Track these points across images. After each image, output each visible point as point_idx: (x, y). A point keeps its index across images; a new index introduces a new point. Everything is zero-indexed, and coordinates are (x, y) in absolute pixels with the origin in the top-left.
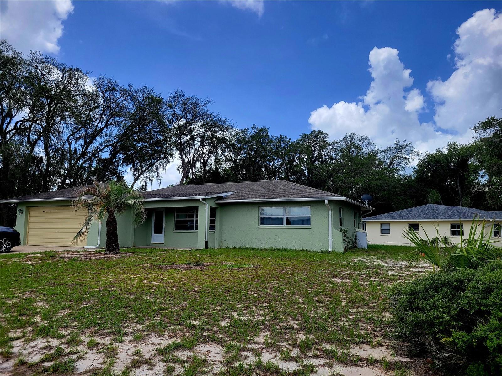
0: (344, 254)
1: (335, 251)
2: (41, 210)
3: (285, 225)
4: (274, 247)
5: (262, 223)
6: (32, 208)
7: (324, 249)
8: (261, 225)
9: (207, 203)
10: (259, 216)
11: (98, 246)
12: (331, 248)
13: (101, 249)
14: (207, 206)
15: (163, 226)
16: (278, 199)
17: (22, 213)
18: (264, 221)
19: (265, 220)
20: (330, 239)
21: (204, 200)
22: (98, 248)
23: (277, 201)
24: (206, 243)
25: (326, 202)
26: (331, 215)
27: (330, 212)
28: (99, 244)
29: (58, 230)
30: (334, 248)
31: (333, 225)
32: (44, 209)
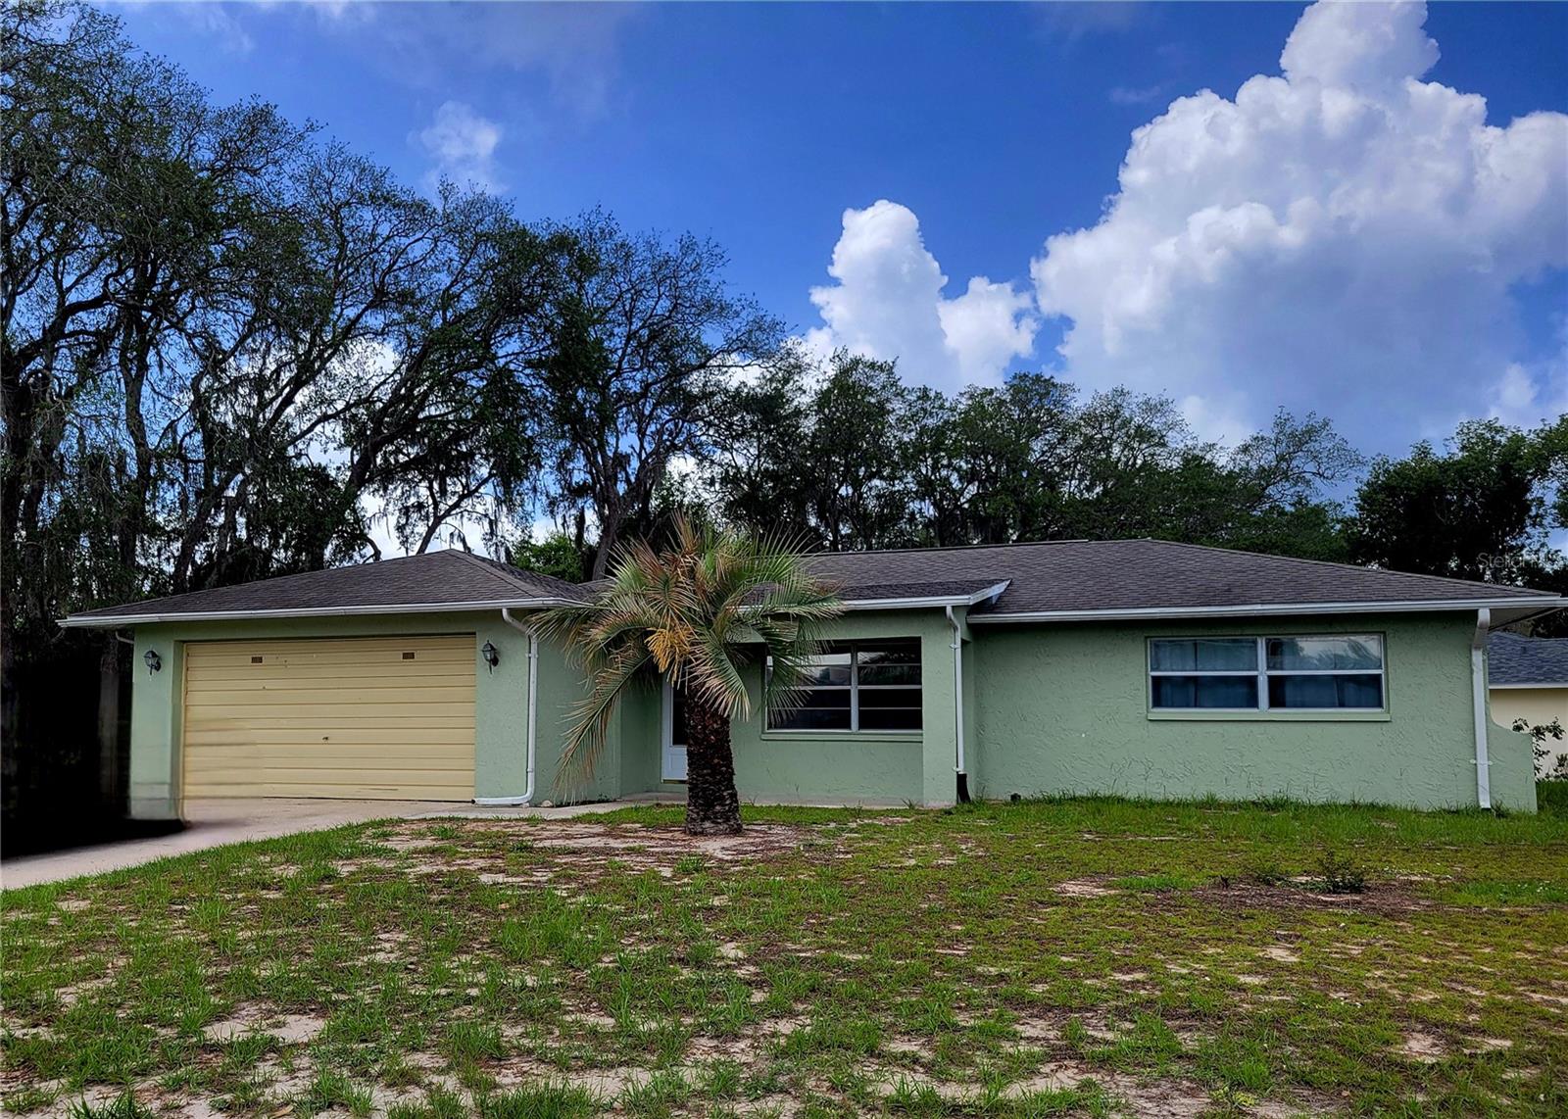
0: (1538, 817)
1: (1507, 807)
2: (241, 656)
3: (1264, 709)
5: (1158, 702)
6: (196, 649)
7: (1458, 799)
8: (1154, 710)
9: (959, 625)
10: (1147, 675)
11: (527, 795)
12: (1488, 798)
14: (959, 634)
17: (158, 667)
18: (1164, 692)
19: (1166, 690)
20: (1482, 762)
24: (962, 780)
25: (1484, 615)
26: (1480, 667)
27: (1478, 657)
28: (531, 789)
29: (326, 733)
30: (1501, 797)
32: (257, 649)
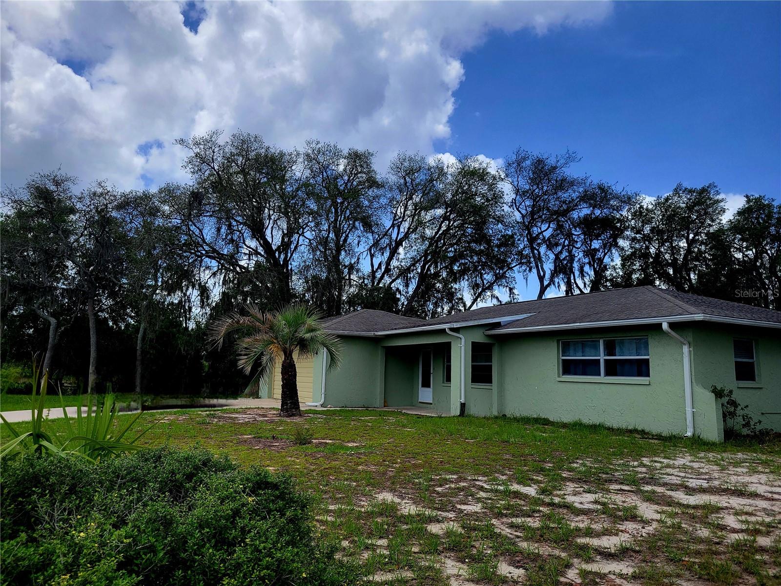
1: (701, 437)
3: (603, 377)
4: (585, 421)
5: (564, 372)
8: (563, 376)
9: (461, 336)
10: (558, 359)
11: (321, 403)
12: (692, 430)
13: (325, 409)
14: (463, 341)
15: (432, 375)
16: (578, 324)
20: (689, 410)
21: (452, 329)
22: (322, 406)
23: (575, 327)
24: (463, 406)
25: (665, 326)
26: (687, 355)
27: (686, 349)
28: (323, 401)
30: (698, 432)
31: (693, 378)
